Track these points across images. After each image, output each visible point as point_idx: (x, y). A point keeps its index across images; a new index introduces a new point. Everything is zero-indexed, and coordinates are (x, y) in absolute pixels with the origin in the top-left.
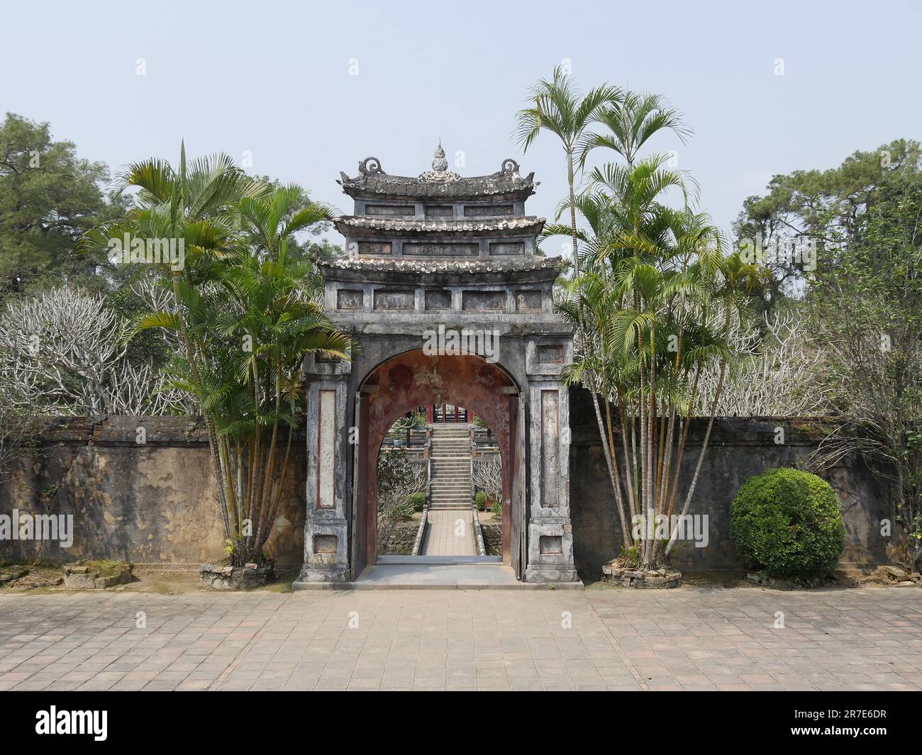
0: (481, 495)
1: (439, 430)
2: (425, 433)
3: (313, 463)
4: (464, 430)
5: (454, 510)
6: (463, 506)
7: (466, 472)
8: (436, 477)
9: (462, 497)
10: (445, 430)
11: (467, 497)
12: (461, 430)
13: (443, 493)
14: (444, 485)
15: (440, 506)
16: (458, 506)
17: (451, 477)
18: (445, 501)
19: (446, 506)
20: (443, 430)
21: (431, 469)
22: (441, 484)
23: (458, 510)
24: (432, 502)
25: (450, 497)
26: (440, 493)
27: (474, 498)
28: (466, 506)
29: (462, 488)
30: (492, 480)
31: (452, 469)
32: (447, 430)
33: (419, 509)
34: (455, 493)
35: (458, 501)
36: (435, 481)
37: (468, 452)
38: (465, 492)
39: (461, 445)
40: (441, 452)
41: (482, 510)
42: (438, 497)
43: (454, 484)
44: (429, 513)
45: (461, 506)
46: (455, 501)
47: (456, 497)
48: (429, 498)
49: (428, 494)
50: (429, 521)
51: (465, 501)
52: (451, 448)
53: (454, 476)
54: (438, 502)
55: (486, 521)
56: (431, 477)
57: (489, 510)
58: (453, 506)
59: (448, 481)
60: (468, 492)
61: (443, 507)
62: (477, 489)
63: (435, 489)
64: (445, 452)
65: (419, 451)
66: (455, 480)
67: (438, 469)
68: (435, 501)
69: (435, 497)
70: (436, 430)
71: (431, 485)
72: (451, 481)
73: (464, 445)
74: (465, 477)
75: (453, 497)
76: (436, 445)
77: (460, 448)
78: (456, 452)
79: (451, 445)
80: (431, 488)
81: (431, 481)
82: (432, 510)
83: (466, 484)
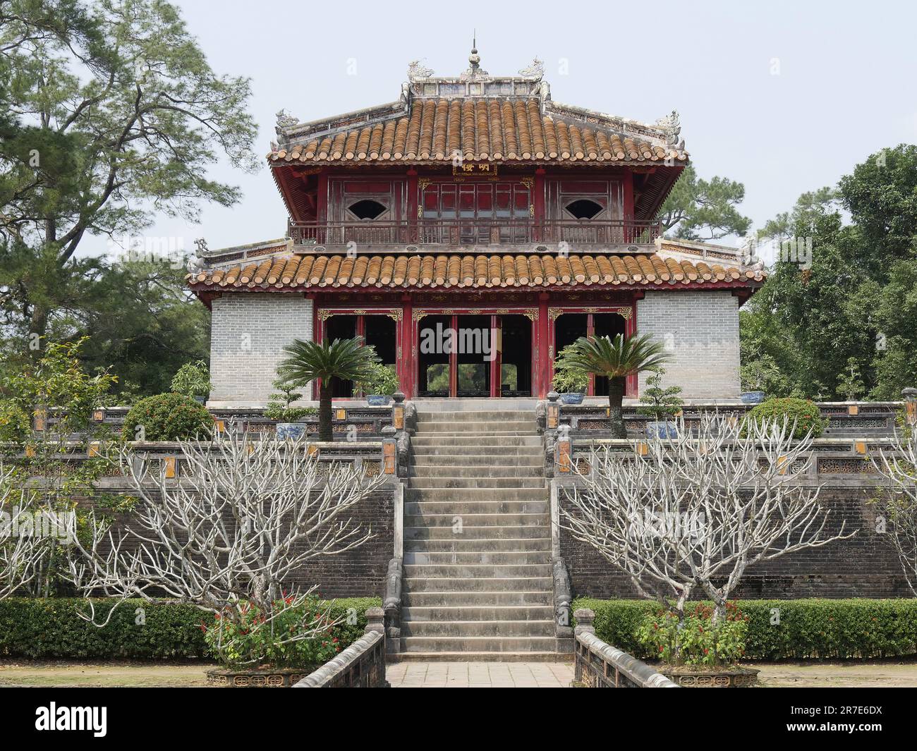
1: (437, 417)
2: (388, 412)
4: (520, 416)
5: (493, 659)
6: (524, 645)
7: (533, 532)
8: (424, 547)
9: (522, 615)
10: (458, 417)
11: (537, 614)
12: (510, 415)
13: (452, 600)
14: (453, 572)
15: (439, 645)
16: (506, 646)
17: (478, 547)
18: (456, 630)
19: (460, 646)
20: (449, 417)
21: (408, 521)
22: (443, 571)
23: (506, 659)
24: (406, 631)
25: (474, 615)
26: (440, 600)
28: (536, 646)
29: (519, 586)
31: (483, 521)
32: (463, 417)
34: (492, 600)
35: (506, 630)
36: (420, 559)
37: (539, 472)
38: (533, 599)
39: (513, 451)
40: (442, 473)
42: (433, 615)
43: (489, 573)
45: (515, 646)
46: (494, 630)
47: (498, 615)
49: (392, 600)
51: (534, 630)
52: (480, 461)
53: (490, 546)
54: (430, 630)
56: (407, 547)
58: (488, 646)
59: (468, 560)
60: (544, 599)
61: (448, 651)
63: (422, 585)
64: (456, 473)
65: (365, 451)
66: (494, 560)
67: (433, 522)
68: (418, 629)
69: (421, 614)
70: (428, 417)
71: (405, 574)
72: (478, 560)
73: (523, 451)
74: (528, 547)
75: (487, 615)
76: (427, 451)
77: (511, 462)
78: (496, 473)
79: (479, 452)
80: (403, 582)
81: (405, 560)
82: (407, 658)
83: (534, 572)
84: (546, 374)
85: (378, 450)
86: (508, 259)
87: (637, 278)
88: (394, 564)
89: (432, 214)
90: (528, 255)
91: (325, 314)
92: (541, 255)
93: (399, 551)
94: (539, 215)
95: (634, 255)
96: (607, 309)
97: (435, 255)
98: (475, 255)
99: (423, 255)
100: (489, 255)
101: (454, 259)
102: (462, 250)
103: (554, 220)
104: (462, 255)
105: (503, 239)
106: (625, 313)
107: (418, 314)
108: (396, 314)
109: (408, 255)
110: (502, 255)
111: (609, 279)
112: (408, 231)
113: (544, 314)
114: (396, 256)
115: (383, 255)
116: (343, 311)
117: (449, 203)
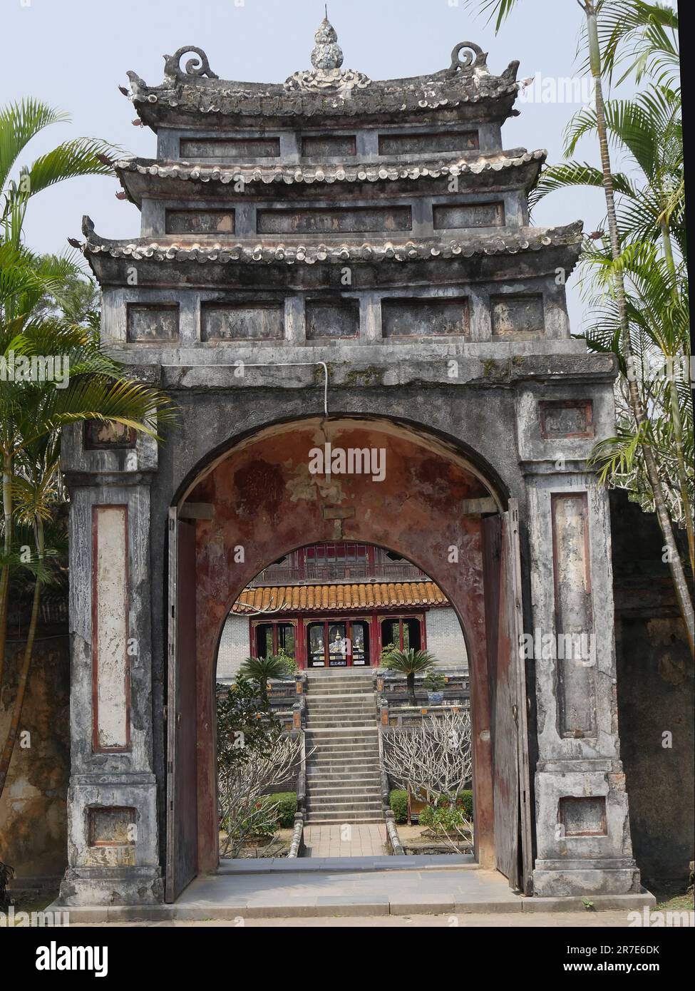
0: (400, 794)
1: (319, 680)
2: (293, 685)
3: (82, 656)
4: (364, 678)
5: (351, 823)
6: (367, 815)
7: (371, 754)
8: (316, 764)
9: (366, 799)
10: (331, 680)
11: (373, 799)
12: (358, 678)
13: (330, 792)
14: (331, 777)
15: (325, 816)
16: (358, 816)
17: (343, 763)
18: (333, 808)
19: (335, 816)
20: (325, 680)
21: (307, 750)
22: (326, 777)
23: (357, 823)
24: (309, 809)
25: (342, 800)
26: (325, 792)
27: (387, 801)
28: (373, 815)
29: (364, 784)
30: (420, 763)
31: (345, 749)
32: (334, 680)
33: (287, 824)
34: (350, 792)
35: (358, 808)
36: (314, 771)
37: (373, 717)
38: (370, 791)
39: (360, 705)
40: (323, 719)
41: (401, 822)
42: (322, 801)
43: (349, 777)
44: (307, 830)
45: (362, 815)
46: (352, 807)
47: (353, 800)
48: (304, 804)
49: (301, 795)
50: (307, 844)
51: (372, 807)
52: (342, 712)
53: (349, 762)
54: (321, 809)
55: (412, 841)
56: (308, 764)
57: (415, 823)
58: (349, 816)
59: (338, 770)
60: (376, 791)
61: (331, 819)
62: (392, 786)
63: (315, 785)
64: (330, 719)
65: (284, 716)
66: (352, 770)
67: (320, 749)
68: (315, 809)
69: (316, 800)
70: (314, 680)
71: (307, 778)
72: (343, 770)
73: (365, 705)
74: (369, 762)
75: (348, 800)
76: (315, 707)
77: (359, 711)
78: (351, 718)
79: (342, 706)
80: (306, 784)
81: (307, 771)
82: (310, 824)
83: (371, 776)
84: (377, 653)
85: (291, 716)
86: (355, 587)
87: (425, 601)
88: (302, 775)
89: (311, 560)
90: (366, 584)
91: (256, 623)
92: (373, 584)
93: (304, 768)
94: (372, 560)
95: (424, 583)
96: (409, 616)
97: (315, 586)
98: (336, 585)
99: (307, 586)
100: (344, 585)
101: (325, 588)
102: (329, 582)
103: (380, 564)
104: (329, 585)
105: (352, 575)
106: (419, 618)
107: (307, 622)
108: (295, 622)
109: (300, 586)
110: (351, 585)
111: (409, 602)
112: (299, 573)
113: (375, 620)
114: (293, 587)
115: (286, 587)
116: (265, 621)
117: (321, 554)
